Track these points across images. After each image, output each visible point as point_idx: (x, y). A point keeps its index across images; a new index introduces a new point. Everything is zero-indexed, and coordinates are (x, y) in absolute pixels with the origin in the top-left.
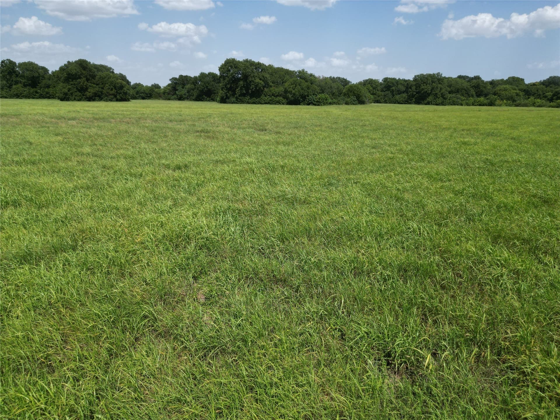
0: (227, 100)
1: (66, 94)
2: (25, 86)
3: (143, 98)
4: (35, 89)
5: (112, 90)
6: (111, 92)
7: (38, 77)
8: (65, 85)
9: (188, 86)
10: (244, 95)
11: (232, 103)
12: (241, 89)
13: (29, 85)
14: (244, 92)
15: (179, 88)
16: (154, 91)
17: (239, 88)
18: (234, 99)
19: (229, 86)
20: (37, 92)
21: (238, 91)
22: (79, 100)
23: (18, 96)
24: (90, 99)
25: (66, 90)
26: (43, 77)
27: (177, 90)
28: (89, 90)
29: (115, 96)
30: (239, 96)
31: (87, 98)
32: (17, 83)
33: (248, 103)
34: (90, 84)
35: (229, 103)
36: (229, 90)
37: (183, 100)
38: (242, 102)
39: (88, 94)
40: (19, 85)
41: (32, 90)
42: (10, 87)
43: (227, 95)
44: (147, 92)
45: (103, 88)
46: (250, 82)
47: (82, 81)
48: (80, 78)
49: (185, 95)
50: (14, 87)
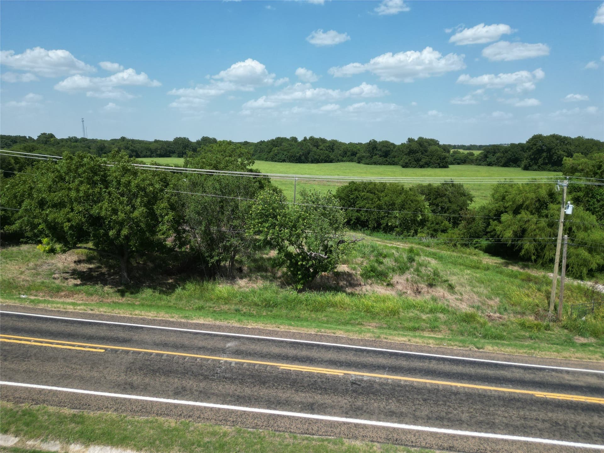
0: (529, 168)
1: (407, 163)
2: (381, 156)
3: (459, 164)
4: (386, 159)
5: (438, 159)
6: (436, 162)
7: (389, 151)
8: (407, 156)
9: (498, 155)
10: (546, 164)
11: (534, 170)
13: (383, 156)
14: (547, 161)
15: (490, 156)
16: (468, 158)
17: (542, 158)
18: (536, 167)
19: (532, 157)
20: (387, 161)
21: (541, 161)
22: (414, 168)
23: (375, 163)
24: (422, 167)
25: (407, 161)
26: (392, 150)
27: (488, 157)
28: (422, 160)
29: (439, 164)
30: (541, 164)
31: (420, 166)
32: (376, 155)
33: (549, 170)
34: (423, 156)
35: (531, 170)
36: (532, 159)
37: (491, 166)
38: (544, 170)
39: (421, 163)
40: (377, 156)
41: (385, 159)
42: (371, 157)
43: (530, 164)
44: (462, 158)
45: (431, 159)
46: (554, 154)
47: (419, 155)
48: (418, 152)
49: (494, 161)
50: (374, 157)
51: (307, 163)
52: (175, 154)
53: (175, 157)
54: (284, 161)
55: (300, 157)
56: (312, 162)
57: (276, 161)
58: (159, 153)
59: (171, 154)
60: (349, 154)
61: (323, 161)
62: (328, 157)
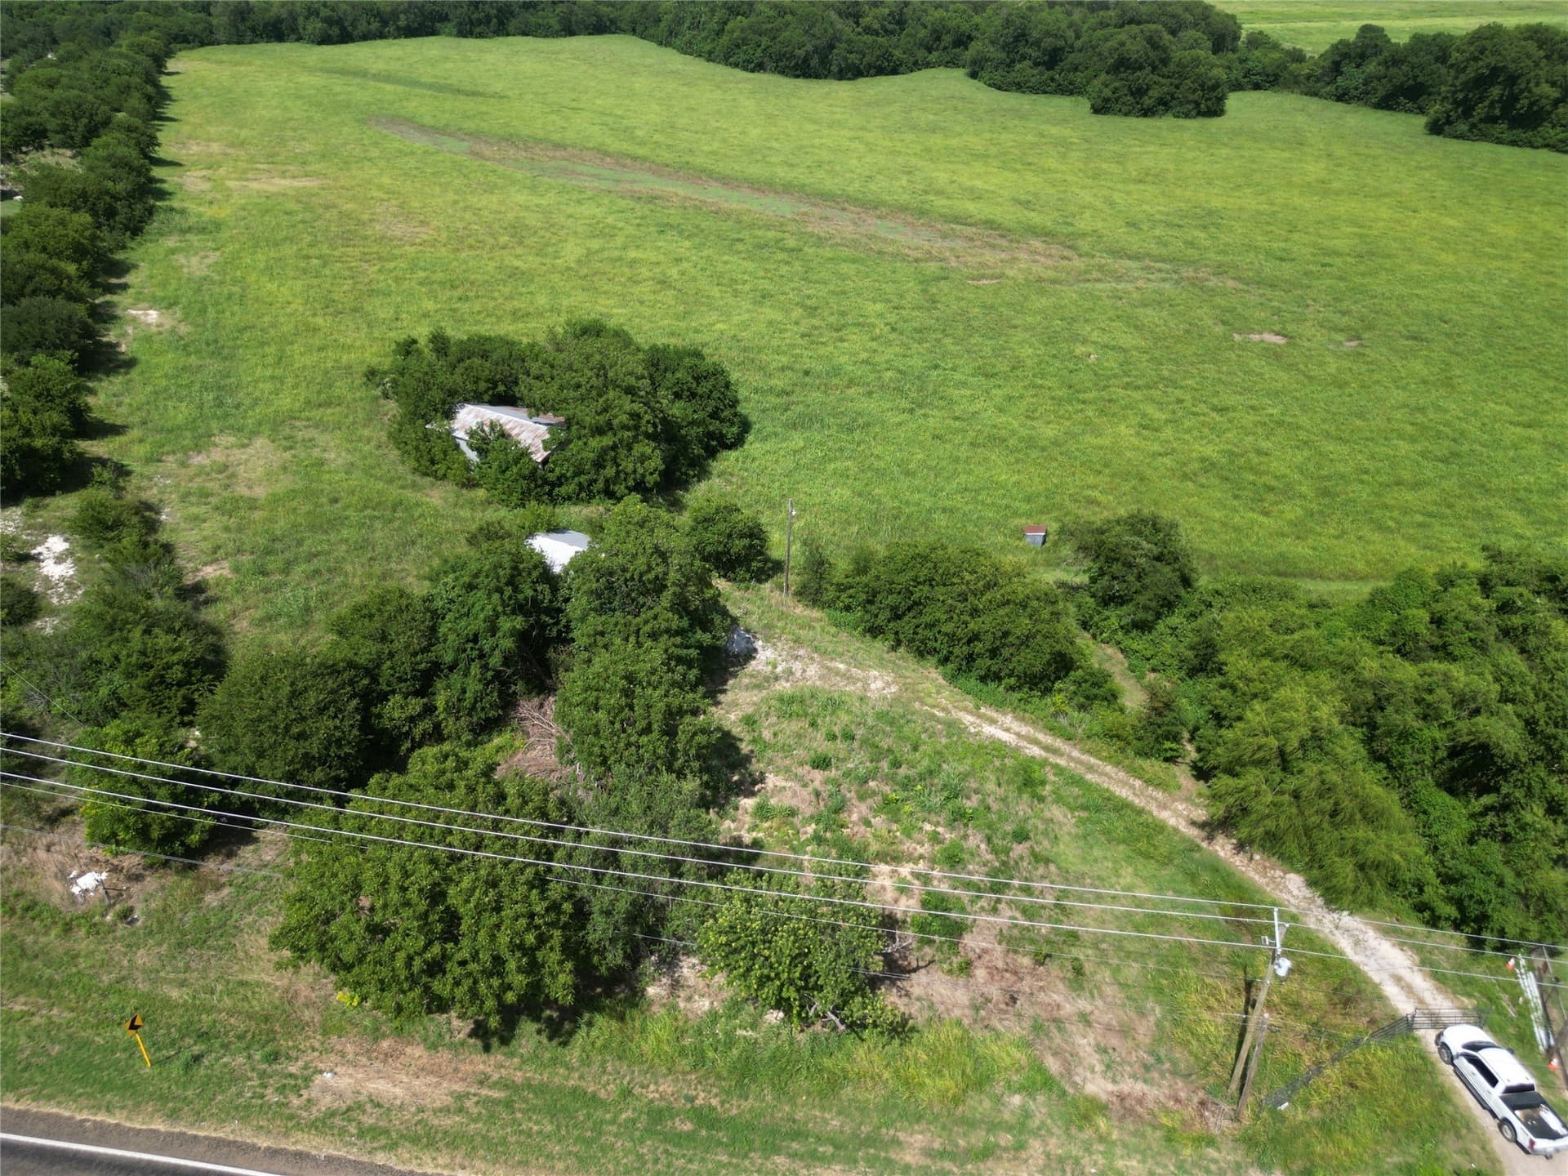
0: (1446, 128)
1: (1106, 100)
2: (1036, 64)
3: (1257, 87)
4: (1050, 73)
5: (1195, 91)
6: (1191, 97)
7: (1062, 49)
8: (1109, 77)
9: (1371, 67)
10: (1493, 120)
11: (1456, 137)
12: (1492, 105)
13: (1044, 63)
14: (1497, 112)
15: (1348, 68)
16: (1286, 68)
17: (1486, 103)
18: (1463, 127)
19: (1460, 96)
20: (1052, 80)
21: (1480, 110)
22: (1126, 115)
23: (1020, 87)
24: (1147, 113)
25: (1107, 92)
26: (1072, 47)
27: (1341, 73)
28: (1150, 93)
29: (1197, 104)
30: (1481, 121)
32: (1023, 58)
33: (1499, 141)
34: (1156, 78)
36: (1456, 103)
38: (1484, 137)
39: (1147, 101)
40: (1028, 63)
41: (1047, 75)
42: (1010, 65)
43: (1448, 117)
44: (1269, 70)
45: (1177, 87)
46: (1522, 91)
47: (1145, 76)
48: (1141, 68)
49: (1356, 89)
50: (1018, 66)
51: (826, 77)
52: (449, 25)
53: (449, 35)
54: (759, 67)
55: (806, 60)
56: (841, 75)
57: (736, 65)
58: (402, 23)
59: (438, 25)
60: (947, 39)
61: (873, 71)
62: (887, 56)
